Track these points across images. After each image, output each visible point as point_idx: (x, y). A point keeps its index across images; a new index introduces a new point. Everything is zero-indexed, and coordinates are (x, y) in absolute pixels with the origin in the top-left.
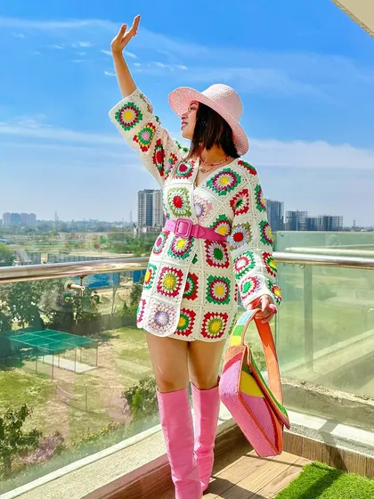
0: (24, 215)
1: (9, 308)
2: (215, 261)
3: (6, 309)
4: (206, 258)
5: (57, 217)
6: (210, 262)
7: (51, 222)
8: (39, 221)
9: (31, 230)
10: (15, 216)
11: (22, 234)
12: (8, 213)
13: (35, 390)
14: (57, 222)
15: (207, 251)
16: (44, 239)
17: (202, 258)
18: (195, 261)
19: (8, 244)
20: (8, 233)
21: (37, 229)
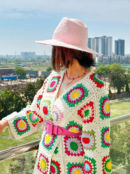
0: (30, 53)
1: (25, 97)
2: (72, 151)
3: (24, 98)
4: (65, 150)
5: (45, 53)
6: (68, 153)
7: (42, 56)
8: (37, 55)
9: (33, 60)
10: (26, 54)
11: (30, 62)
12: (23, 52)
13: (38, 136)
14: (45, 56)
15: (65, 145)
16: (39, 64)
17: (61, 150)
18: (56, 152)
19: (23, 67)
20: (23, 62)
21: (36, 59)
